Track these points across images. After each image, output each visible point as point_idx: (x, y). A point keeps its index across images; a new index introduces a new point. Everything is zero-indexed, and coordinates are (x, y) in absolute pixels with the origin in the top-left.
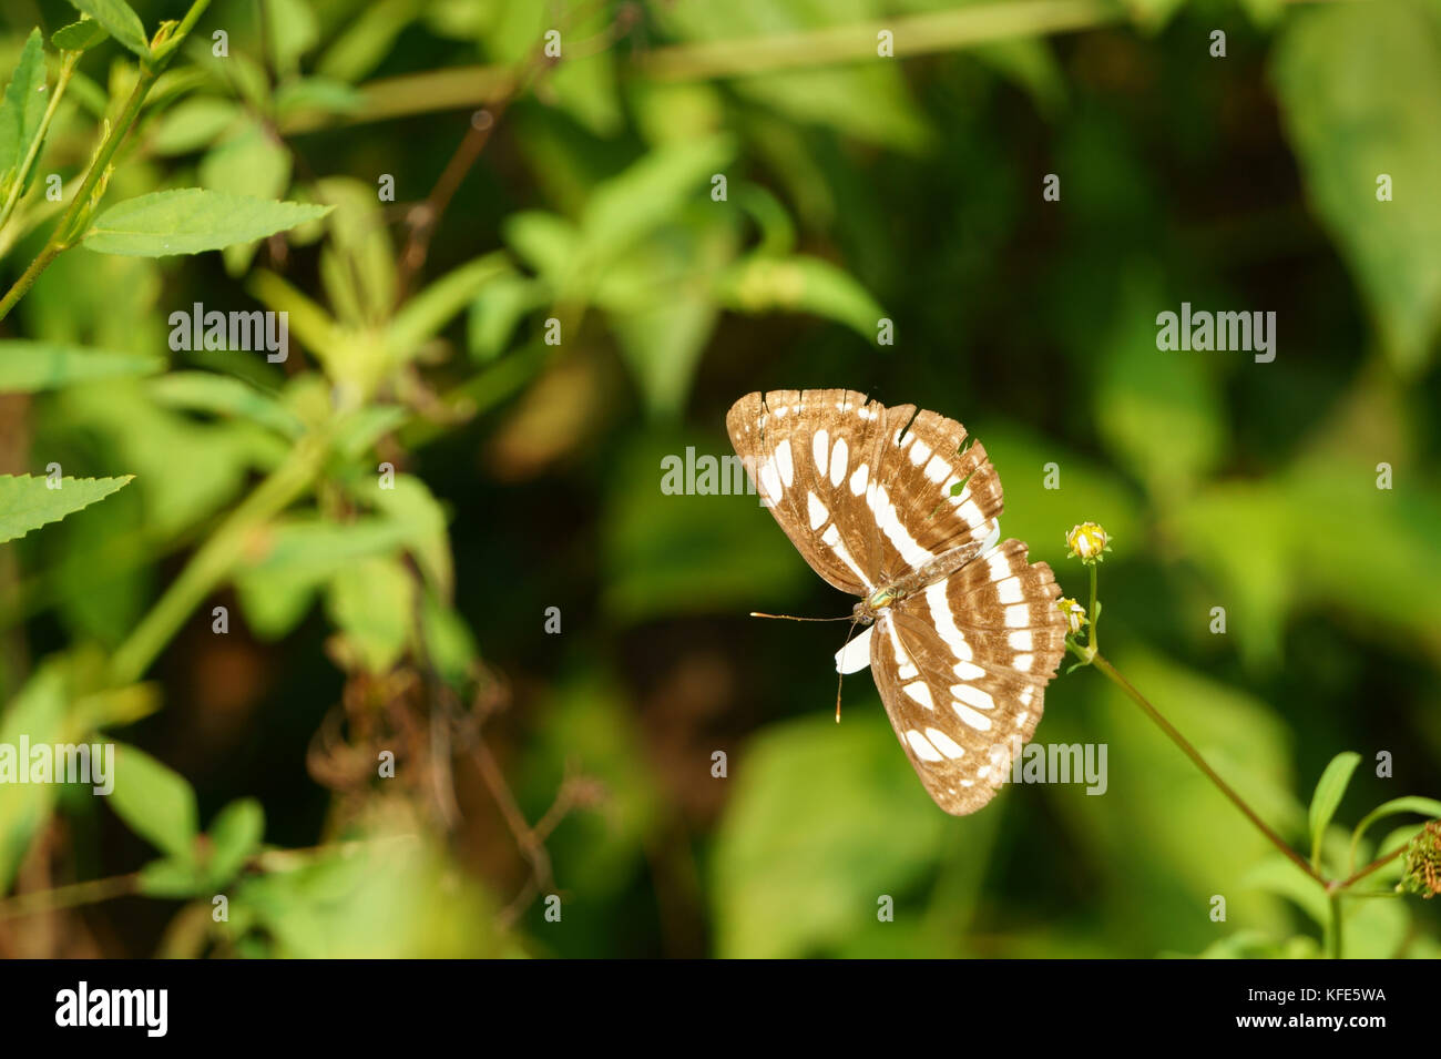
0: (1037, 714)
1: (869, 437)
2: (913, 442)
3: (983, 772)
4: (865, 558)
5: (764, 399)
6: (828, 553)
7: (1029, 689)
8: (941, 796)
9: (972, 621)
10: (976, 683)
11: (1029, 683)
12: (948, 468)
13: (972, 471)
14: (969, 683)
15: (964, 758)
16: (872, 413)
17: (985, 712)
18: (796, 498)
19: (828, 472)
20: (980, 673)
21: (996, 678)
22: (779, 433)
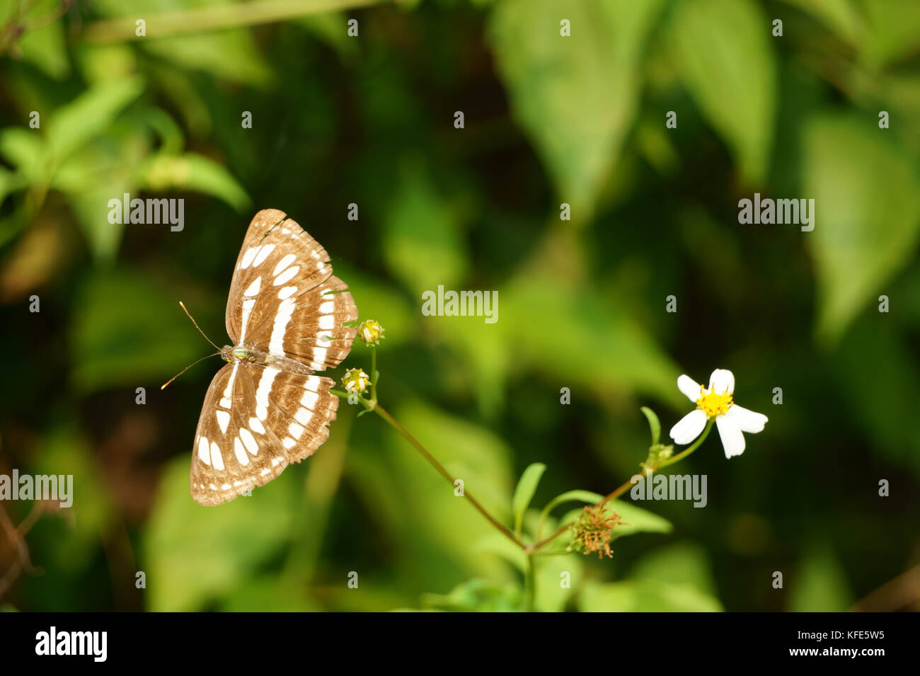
0: (275, 474)
1: (311, 278)
2: (329, 300)
3: (226, 487)
4: (253, 328)
5: (285, 219)
6: (239, 311)
7: (280, 459)
8: (195, 485)
9: (279, 401)
10: (256, 435)
11: (283, 455)
12: (332, 327)
13: (340, 337)
14: (252, 432)
15: (221, 472)
16: (324, 269)
17: (249, 454)
18: (252, 274)
19: (278, 276)
20: (262, 431)
21: (268, 440)
22: (275, 239)
